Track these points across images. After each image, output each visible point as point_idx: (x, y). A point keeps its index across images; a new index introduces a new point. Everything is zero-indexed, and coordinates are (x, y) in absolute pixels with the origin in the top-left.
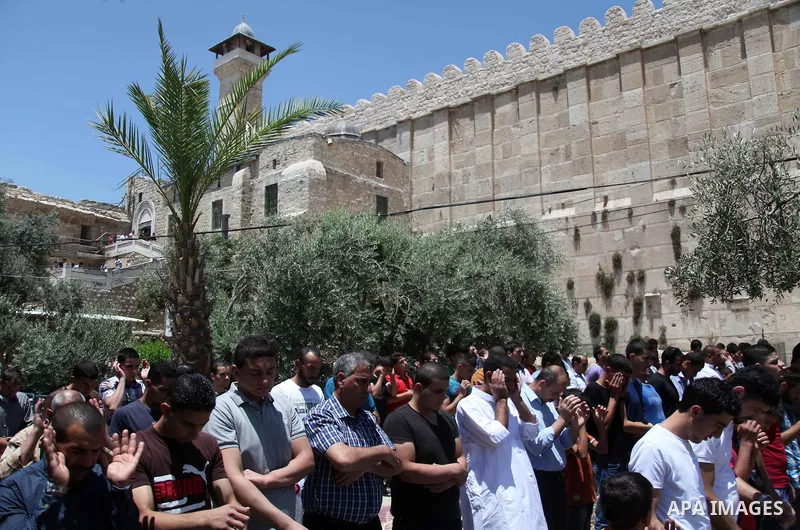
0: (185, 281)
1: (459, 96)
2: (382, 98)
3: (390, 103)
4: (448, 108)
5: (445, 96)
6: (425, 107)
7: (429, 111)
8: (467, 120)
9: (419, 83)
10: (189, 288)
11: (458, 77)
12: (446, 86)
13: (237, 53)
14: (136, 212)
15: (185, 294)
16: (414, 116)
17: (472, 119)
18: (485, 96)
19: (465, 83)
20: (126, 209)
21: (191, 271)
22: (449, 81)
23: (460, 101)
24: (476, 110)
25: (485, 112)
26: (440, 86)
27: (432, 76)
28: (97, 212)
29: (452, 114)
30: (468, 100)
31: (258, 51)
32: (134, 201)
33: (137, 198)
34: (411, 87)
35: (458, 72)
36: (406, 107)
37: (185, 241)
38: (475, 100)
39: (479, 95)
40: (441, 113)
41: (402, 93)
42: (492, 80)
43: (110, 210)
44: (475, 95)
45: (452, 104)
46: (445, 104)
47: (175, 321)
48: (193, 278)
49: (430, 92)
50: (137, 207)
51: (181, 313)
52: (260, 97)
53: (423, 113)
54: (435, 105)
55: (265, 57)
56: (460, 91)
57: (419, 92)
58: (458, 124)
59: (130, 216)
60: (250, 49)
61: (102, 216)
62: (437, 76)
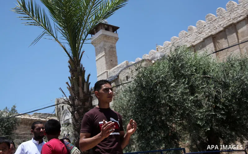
0: (78, 91)
1: (217, 28)
2: (176, 38)
3: (181, 40)
4: (212, 35)
5: (209, 30)
6: (199, 38)
7: (202, 39)
8: (223, 40)
9: (194, 27)
10: (81, 95)
11: (214, 19)
12: (209, 25)
13: (101, 32)
14: (61, 115)
15: (79, 99)
16: (194, 44)
17: (226, 38)
18: (231, 25)
19: (218, 21)
20: (56, 114)
21: (81, 85)
22: (209, 22)
23: (218, 31)
24: (227, 33)
25: (232, 33)
26: (205, 26)
27: (200, 22)
28: (42, 118)
29: (214, 38)
30: (222, 29)
31: (111, 29)
32: (60, 110)
33: (61, 109)
34: (191, 30)
35: (213, 16)
36: (189, 40)
37: (76, 68)
38: (225, 28)
39: (227, 25)
40: (208, 39)
41: (186, 34)
42: (233, 16)
43: (48, 116)
44: (225, 26)
45: (213, 33)
46: (210, 34)
47: (74, 117)
48: (83, 89)
49: (201, 30)
50: (62, 113)
51: (78, 111)
52: (115, 51)
53: (199, 41)
54: (204, 35)
55: (115, 32)
56: (216, 26)
57: (195, 31)
58: (218, 43)
59: (59, 118)
60: (107, 29)
61: (44, 120)
62: (202, 21)
